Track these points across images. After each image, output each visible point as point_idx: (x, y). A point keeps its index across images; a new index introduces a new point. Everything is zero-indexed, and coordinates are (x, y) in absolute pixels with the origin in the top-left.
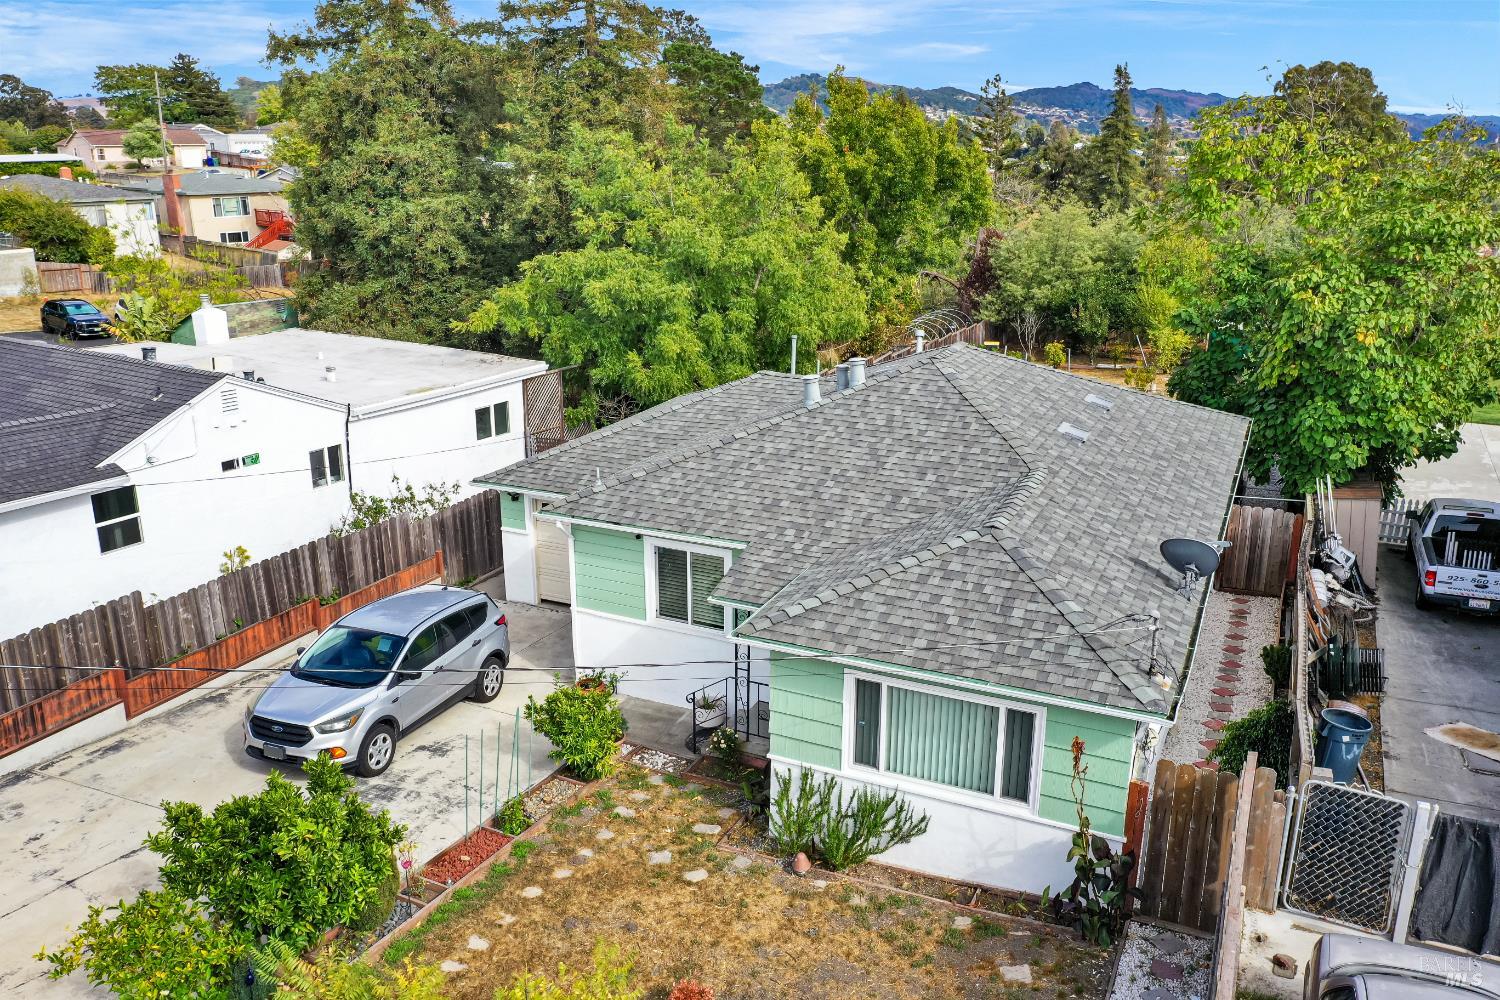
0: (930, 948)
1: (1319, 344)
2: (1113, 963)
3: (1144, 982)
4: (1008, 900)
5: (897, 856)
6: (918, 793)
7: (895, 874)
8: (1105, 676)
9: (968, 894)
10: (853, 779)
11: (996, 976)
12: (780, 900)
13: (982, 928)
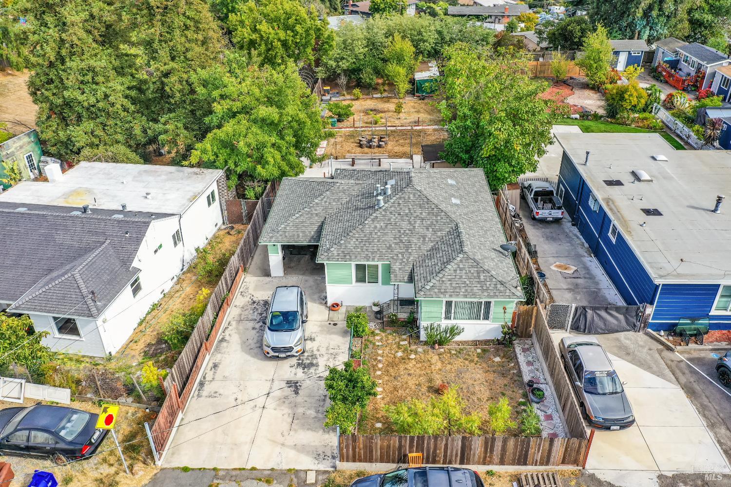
0: (476, 359)
1: (502, 148)
2: (514, 351)
3: (523, 354)
4: (487, 342)
5: (457, 338)
6: (460, 323)
7: (458, 343)
8: (508, 291)
9: (476, 343)
10: (445, 324)
11: (493, 362)
12: (437, 357)
13: (484, 351)
